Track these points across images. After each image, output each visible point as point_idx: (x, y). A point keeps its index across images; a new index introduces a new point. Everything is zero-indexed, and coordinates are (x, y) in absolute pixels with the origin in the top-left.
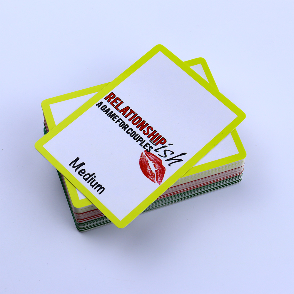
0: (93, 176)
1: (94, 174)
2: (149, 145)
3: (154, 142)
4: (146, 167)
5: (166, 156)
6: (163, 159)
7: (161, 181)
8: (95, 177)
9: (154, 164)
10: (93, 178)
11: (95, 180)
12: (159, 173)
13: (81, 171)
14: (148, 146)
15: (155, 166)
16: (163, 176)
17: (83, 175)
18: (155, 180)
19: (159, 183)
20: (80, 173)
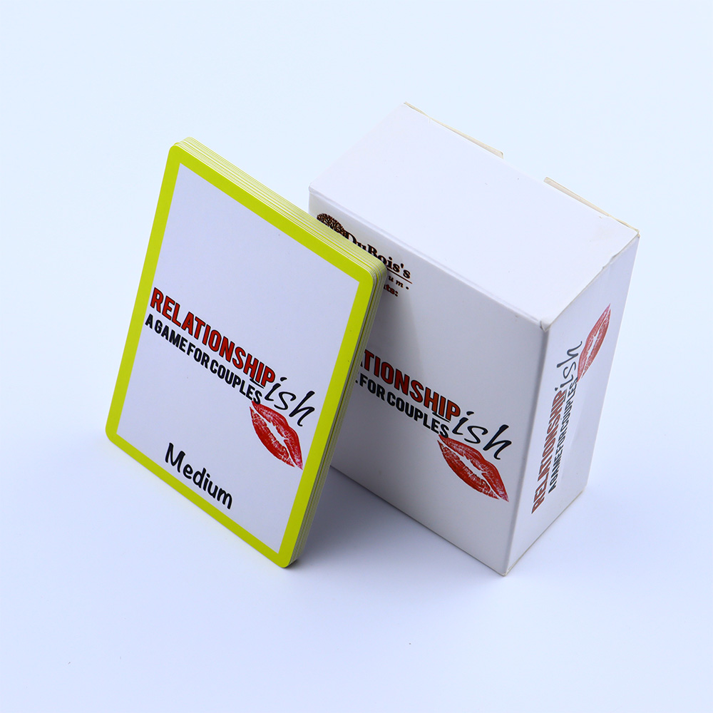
0: (205, 476)
1: (204, 470)
2: (254, 389)
3: (258, 380)
4: (268, 437)
5: (286, 407)
6: (285, 414)
7: (301, 461)
8: (208, 475)
9: (277, 428)
10: (207, 480)
11: (211, 483)
12: (292, 444)
13: (185, 470)
14: (254, 392)
15: (279, 432)
16: (300, 452)
17: (192, 475)
18: (292, 460)
19: (300, 464)
20: (187, 474)
